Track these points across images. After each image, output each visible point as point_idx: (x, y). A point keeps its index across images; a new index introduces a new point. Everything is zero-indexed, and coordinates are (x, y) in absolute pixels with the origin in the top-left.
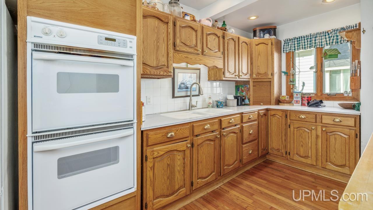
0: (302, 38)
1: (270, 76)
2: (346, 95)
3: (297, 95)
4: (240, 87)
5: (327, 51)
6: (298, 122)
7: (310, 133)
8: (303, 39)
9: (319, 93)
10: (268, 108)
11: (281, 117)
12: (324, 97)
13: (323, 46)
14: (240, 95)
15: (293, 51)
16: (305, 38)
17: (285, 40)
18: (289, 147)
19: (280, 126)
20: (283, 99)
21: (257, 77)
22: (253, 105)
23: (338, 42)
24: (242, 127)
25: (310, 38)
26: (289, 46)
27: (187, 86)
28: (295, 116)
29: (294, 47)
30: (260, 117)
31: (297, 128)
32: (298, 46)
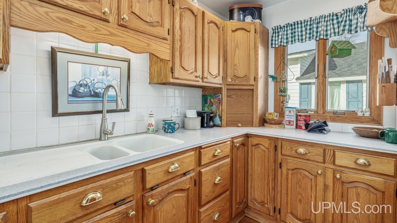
0: (298, 24)
1: (252, 82)
2: (360, 114)
3: (290, 112)
4: (209, 98)
5: (336, 43)
6: (294, 159)
7: (313, 180)
8: (300, 26)
9: (321, 109)
10: (248, 133)
11: (268, 148)
12: (328, 116)
13: (329, 37)
14: (208, 110)
15: (285, 45)
16: (303, 25)
17: (274, 28)
18: (279, 200)
19: (266, 164)
20: (270, 118)
21: (233, 83)
22: (227, 126)
23: (351, 31)
24: (200, 173)
25: (310, 25)
26: (280, 37)
27: (97, 91)
28: (289, 148)
29: (287, 39)
30: (235, 150)
31: (293, 170)
32: (292, 37)
